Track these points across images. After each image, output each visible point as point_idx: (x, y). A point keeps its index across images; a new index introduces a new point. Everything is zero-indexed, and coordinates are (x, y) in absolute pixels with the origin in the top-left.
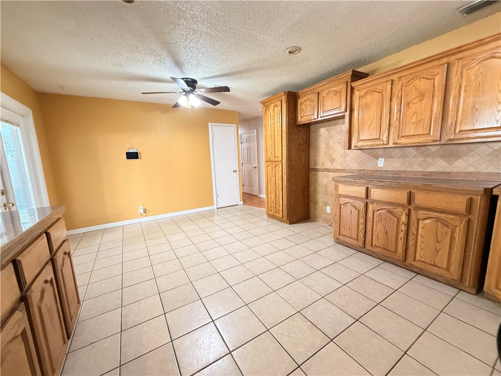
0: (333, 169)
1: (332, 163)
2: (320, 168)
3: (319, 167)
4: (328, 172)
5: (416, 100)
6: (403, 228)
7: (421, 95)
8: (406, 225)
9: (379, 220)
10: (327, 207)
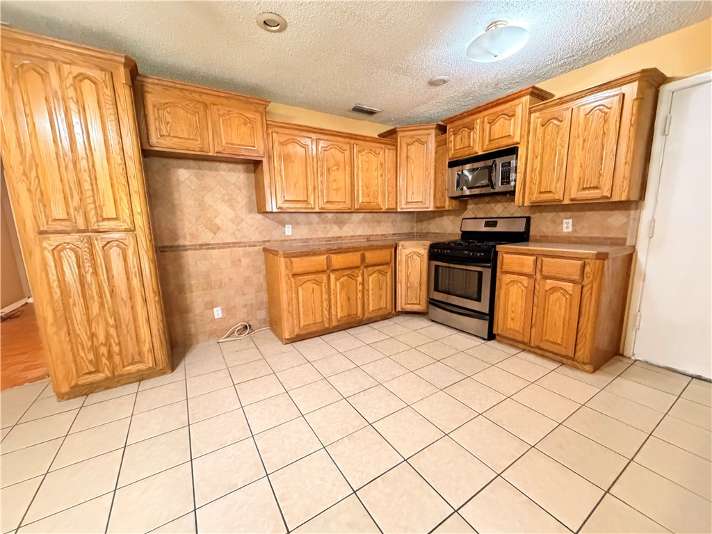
0: (219, 244)
1: (215, 234)
2: (187, 243)
3: (185, 241)
4: (208, 249)
5: (334, 168)
6: (360, 288)
7: (337, 164)
8: (363, 284)
9: (342, 289)
10: (215, 309)
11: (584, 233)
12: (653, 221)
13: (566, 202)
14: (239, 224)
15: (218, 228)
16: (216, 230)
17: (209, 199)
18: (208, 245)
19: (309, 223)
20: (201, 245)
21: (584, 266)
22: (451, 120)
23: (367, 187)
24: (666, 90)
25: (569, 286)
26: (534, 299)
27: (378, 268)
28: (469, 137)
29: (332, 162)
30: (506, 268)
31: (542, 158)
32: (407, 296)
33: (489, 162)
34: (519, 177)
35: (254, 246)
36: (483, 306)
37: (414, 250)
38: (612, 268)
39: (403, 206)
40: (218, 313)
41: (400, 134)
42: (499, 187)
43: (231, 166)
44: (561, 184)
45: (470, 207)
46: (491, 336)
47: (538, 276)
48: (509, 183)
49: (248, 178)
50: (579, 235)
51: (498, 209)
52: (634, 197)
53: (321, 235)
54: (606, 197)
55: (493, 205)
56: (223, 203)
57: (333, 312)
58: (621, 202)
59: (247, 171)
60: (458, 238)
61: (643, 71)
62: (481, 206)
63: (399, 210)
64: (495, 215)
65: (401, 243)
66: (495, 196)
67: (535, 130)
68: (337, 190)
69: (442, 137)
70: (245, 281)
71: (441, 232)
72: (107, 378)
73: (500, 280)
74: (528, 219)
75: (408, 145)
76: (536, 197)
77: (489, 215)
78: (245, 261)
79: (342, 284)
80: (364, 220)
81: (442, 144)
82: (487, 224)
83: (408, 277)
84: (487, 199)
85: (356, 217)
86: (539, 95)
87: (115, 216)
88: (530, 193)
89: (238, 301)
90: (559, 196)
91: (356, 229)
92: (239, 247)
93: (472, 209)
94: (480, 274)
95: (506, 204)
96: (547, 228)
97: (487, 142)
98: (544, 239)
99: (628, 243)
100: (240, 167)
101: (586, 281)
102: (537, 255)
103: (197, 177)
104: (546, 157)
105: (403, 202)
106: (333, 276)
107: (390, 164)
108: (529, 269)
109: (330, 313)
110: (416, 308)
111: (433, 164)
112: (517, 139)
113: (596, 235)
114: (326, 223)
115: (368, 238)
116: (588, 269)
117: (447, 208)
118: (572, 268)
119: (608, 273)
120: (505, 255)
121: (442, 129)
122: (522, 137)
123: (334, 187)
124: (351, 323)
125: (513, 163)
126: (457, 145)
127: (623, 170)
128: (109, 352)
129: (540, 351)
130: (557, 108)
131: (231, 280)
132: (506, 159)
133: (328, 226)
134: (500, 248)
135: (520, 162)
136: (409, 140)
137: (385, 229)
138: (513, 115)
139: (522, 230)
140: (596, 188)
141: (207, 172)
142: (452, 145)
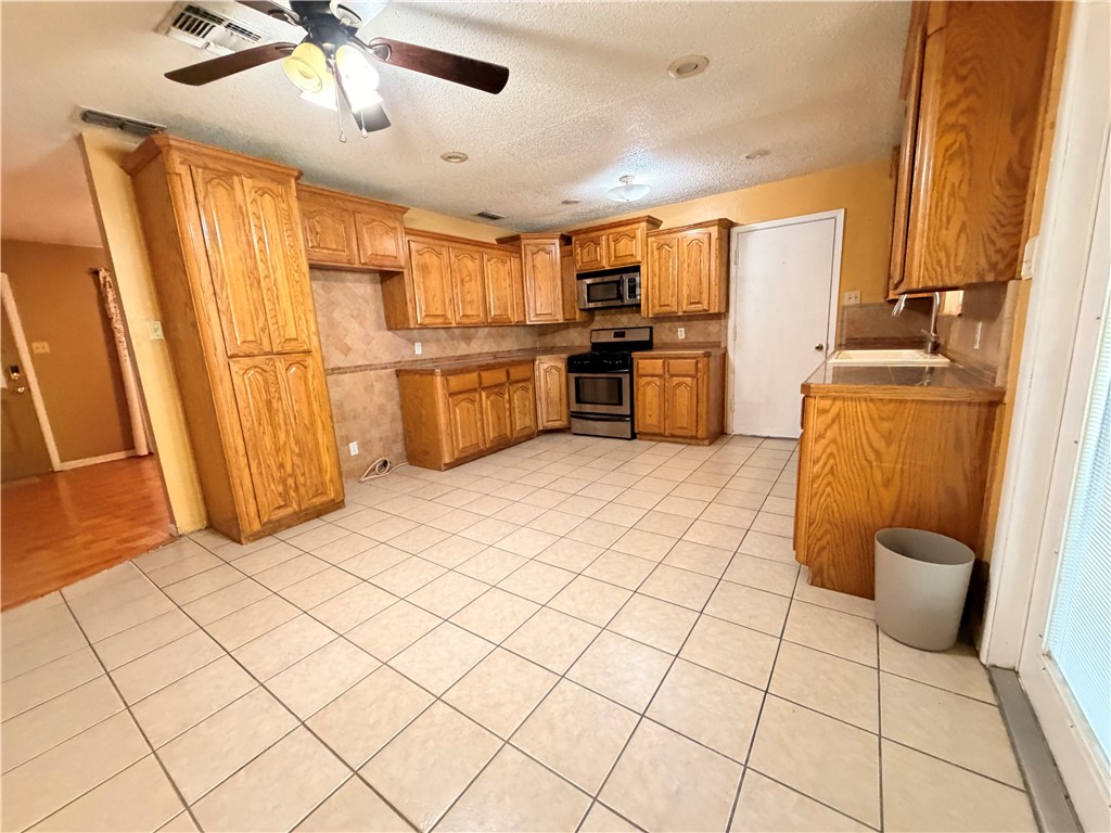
0: (351, 367)
1: (346, 355)
4: (340, 373)
5: (467, 279)
6: (507, 406)
7: (470, 275)
8: (509, 401)
9: (492, 407)
10: (351, 445)
11: (694, 338)
12: (735, 327)
13: (680, 314)
14: (368, 344)
15: (349, 349)
16: (347, 350)
17: (337, 315)
18: (339, 368)
19: (438, 340)
20: (333, 369)
21: (697, 363)
22: (577, 232)
23: (498, 299)
24: (734, 231)
25: (688, 380)
26: (666, 396)
27: (521, 384)
28: (596, 252)
29: (465, 273)
30: (641, 372)
31: (660, 276)
32: (548, 412)
33: (617, 277)
34: (643, 291)
35: (386, 368)
36: (625, 410)
37: (552, 364)
38: (714, 363)
39: (533, 319)
40: (354, 448)
41: (524, 242)
42: (627, 300)
43: (358, 276)
44: (675, 297)
45: (597, 318)
46: (634, 436)
47: (667, 376)
48: (635, 297)
49: (375, 290)
50: (691, 341)
51: (624, 320)
52: (723, 310)
53: (450, 353)
54: (705, 310)
55: (619, 316)
56: (352, 319)
57: (486, 434)
58: (715, 314)
59: (373, 282)
60: (587, 350)
61: (720, 220)
62: (608, 317)
63: (528, 323)
64: (621, 326)
65: (538, 358)
66: (622, 308)
67: (653, 252)
68: (471, 302)
69: (568, 248)
70: (379, 409)
71: (569, 344)
72: (295, 513)
73: (637, 383)
74: (651, 328)
75: (533, 254)
76: (657, 309)
77: (616, 326)
78: (378, 386)
79: (492, 402)
80: (489, 335)
81: (567, 255)
82: (616, 335)
83: (547, 393)
84: (613, 311)
85: (483, 332)
86: (653, 223)
87: (295, 337)
88: (653, 306)
89: (375, 434)
90: (675, 309)
91: (482, 346)
92: (371, 370)
93: (599, 321)
94: (620, 380)
95: (631, 315)
96: (667, 335)
97: (613, 259)
98: (665, 346)
99: (723, 345)
100: (366, 277)
101: (699, 375)
102: (666, 358)
103: (323, 288)
104: (662, 276)
105: (532, 314)
106: (484, 394)
107: (515, 274)
108: (659, 371)
109: (483, 434)
110: (557, 424)
111: (559, 275)
112: (639, 259)
113: (701, 340)
114: (453, 339)
115: (495, 355)
116: (700, 365)
117: (578, 320)
118: (688, 365)
119: (712, 366)
120: (640, 361)
121: (566, 240)
122: (643, 257)
123: (469, 299)
124: (502, 444)
125: (637, 279)
126: (583, 257)
127: (715, 290)
128: (296, 484)
129: (673, 438)
130: (667, 236)
131: (365, 408)
132: (632, 275)
133: (456, 343)
134: (635, 354)
135: (643, 279)
136: (535, 249)
137: (509, 344)
138: (634, 237)
139: (647, 338)
140: (698, 303)
141: (335, 284)
142: (579, 258)
